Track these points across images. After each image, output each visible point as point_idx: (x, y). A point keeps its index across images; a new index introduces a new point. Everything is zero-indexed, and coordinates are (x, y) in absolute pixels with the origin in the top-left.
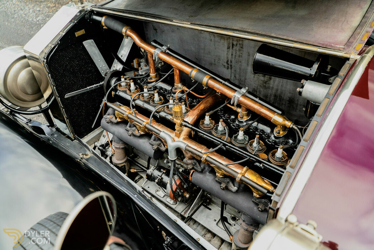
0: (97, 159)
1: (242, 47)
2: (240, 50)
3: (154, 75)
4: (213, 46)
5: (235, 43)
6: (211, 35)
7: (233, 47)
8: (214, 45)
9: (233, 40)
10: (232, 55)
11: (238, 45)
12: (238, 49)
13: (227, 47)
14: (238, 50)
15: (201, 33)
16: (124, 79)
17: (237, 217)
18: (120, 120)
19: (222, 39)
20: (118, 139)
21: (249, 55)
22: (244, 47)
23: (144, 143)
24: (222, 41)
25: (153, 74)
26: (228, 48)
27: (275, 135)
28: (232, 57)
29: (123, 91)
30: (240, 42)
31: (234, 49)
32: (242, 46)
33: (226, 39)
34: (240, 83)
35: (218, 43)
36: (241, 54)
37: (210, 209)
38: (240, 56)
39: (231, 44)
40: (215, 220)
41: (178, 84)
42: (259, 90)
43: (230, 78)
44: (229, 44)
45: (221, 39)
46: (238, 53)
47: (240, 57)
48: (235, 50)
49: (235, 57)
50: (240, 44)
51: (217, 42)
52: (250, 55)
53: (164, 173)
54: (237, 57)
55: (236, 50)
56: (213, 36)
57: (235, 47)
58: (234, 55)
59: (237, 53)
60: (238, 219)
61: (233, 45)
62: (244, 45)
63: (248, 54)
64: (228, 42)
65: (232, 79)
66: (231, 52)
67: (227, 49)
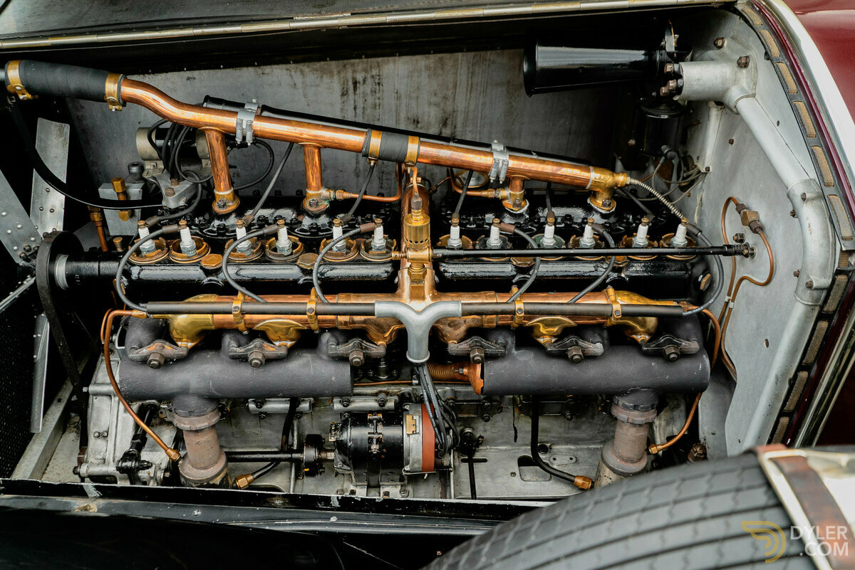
0: (128, 504)
1: (379, 84)
2: (374, 92)
3: (229, 192)
4: (303, 99)
5: (360, 77)
6: (293, 73)
7: (355, 88)
8: (305, 96)
9: (354, 71)
10: (355, 108)
11: (369, 81)
12: (369, 91)
13: (340, 93)
14: (369, 93)
15: (263, 74)
16: (147, 228)
17: (547, 442)
18: (193, 344)
19: (325, 76)
20: (201, 402)
21: (398, 98)
22: (384, 81)
23: (306, 365)
24: (326, 79)
25: (227, 190)
26: (344, 94)
27: (603, 212)
28: (356, 113)
29: (157, 263)
30: (373, 70)
31: (358, 92)
32: (379, 79)
33: (335, 73)
34: (383, 173)
35: (314, 89)
36: (377, 101)
37: (485, 461)
38: (375, 106)
39: (350, 83)
40: (512, 473)
41: (319, 189)
42: (430, 174)
43: (356, 167)
44: (344, 84)
45: (322, 77)
46: (370, 100)
47: (377, 107)
48: (361, 95)
49: (363, 113)
50: (373, 77)
51: (311, 86)
52: (400, 97)
53: (379, 421)
54: (368, 111)
55: (365, 94)
56: (298, 73)
57: (361, 88)
58: (362, 106)
59: (368, 100)
60: (549, 445)
61: (355, 83)
62: (384, 76)
63: (396, 95)
64: (342, 79)
65: (362, 168)
66: (353, 102)
67: (339, 97)
